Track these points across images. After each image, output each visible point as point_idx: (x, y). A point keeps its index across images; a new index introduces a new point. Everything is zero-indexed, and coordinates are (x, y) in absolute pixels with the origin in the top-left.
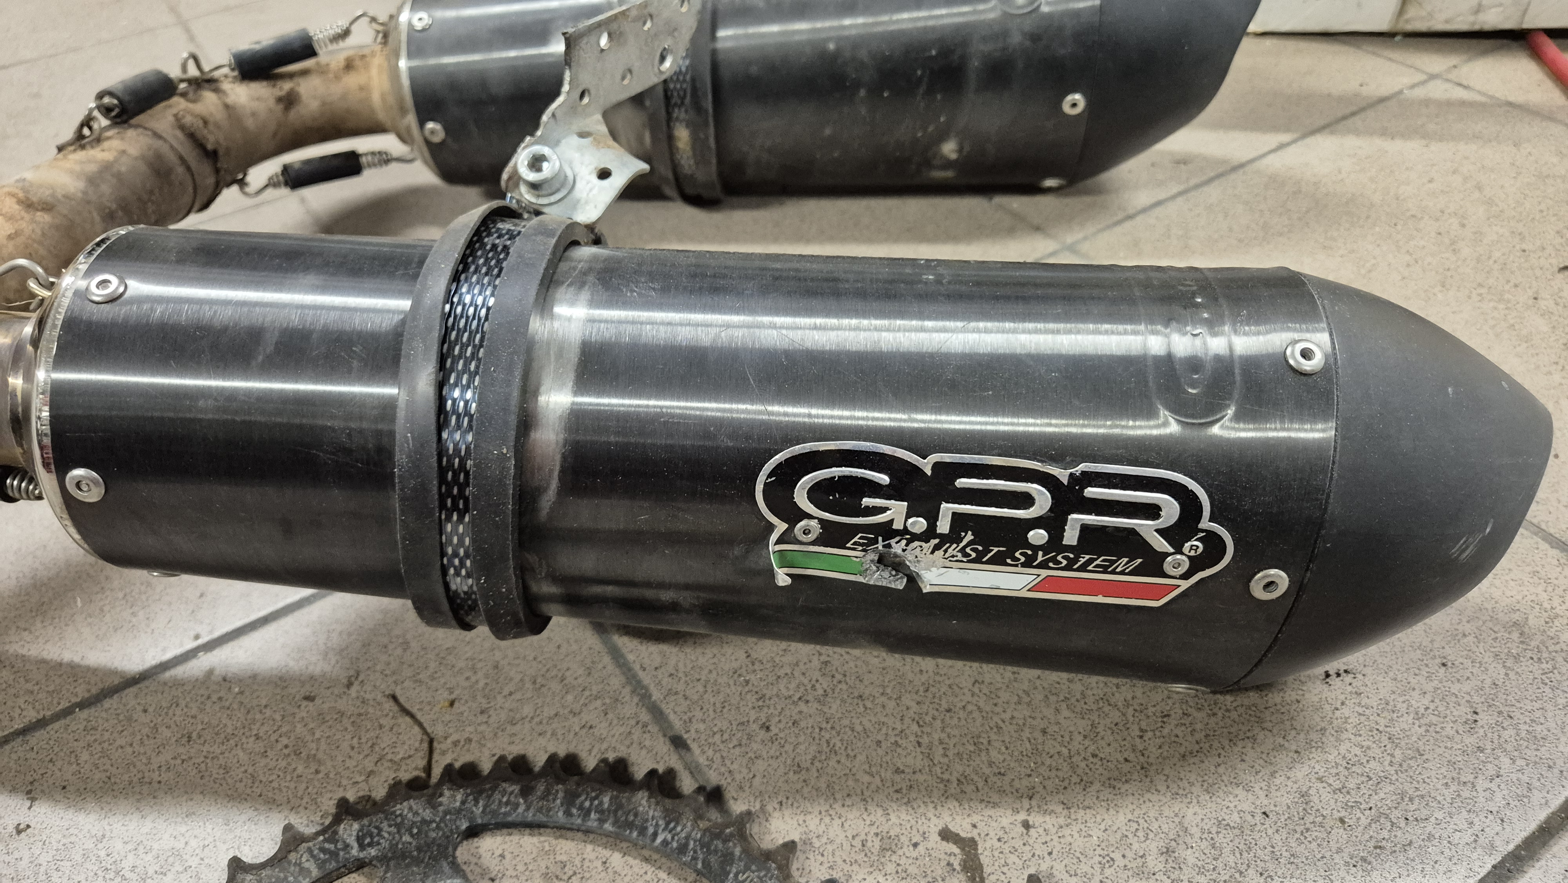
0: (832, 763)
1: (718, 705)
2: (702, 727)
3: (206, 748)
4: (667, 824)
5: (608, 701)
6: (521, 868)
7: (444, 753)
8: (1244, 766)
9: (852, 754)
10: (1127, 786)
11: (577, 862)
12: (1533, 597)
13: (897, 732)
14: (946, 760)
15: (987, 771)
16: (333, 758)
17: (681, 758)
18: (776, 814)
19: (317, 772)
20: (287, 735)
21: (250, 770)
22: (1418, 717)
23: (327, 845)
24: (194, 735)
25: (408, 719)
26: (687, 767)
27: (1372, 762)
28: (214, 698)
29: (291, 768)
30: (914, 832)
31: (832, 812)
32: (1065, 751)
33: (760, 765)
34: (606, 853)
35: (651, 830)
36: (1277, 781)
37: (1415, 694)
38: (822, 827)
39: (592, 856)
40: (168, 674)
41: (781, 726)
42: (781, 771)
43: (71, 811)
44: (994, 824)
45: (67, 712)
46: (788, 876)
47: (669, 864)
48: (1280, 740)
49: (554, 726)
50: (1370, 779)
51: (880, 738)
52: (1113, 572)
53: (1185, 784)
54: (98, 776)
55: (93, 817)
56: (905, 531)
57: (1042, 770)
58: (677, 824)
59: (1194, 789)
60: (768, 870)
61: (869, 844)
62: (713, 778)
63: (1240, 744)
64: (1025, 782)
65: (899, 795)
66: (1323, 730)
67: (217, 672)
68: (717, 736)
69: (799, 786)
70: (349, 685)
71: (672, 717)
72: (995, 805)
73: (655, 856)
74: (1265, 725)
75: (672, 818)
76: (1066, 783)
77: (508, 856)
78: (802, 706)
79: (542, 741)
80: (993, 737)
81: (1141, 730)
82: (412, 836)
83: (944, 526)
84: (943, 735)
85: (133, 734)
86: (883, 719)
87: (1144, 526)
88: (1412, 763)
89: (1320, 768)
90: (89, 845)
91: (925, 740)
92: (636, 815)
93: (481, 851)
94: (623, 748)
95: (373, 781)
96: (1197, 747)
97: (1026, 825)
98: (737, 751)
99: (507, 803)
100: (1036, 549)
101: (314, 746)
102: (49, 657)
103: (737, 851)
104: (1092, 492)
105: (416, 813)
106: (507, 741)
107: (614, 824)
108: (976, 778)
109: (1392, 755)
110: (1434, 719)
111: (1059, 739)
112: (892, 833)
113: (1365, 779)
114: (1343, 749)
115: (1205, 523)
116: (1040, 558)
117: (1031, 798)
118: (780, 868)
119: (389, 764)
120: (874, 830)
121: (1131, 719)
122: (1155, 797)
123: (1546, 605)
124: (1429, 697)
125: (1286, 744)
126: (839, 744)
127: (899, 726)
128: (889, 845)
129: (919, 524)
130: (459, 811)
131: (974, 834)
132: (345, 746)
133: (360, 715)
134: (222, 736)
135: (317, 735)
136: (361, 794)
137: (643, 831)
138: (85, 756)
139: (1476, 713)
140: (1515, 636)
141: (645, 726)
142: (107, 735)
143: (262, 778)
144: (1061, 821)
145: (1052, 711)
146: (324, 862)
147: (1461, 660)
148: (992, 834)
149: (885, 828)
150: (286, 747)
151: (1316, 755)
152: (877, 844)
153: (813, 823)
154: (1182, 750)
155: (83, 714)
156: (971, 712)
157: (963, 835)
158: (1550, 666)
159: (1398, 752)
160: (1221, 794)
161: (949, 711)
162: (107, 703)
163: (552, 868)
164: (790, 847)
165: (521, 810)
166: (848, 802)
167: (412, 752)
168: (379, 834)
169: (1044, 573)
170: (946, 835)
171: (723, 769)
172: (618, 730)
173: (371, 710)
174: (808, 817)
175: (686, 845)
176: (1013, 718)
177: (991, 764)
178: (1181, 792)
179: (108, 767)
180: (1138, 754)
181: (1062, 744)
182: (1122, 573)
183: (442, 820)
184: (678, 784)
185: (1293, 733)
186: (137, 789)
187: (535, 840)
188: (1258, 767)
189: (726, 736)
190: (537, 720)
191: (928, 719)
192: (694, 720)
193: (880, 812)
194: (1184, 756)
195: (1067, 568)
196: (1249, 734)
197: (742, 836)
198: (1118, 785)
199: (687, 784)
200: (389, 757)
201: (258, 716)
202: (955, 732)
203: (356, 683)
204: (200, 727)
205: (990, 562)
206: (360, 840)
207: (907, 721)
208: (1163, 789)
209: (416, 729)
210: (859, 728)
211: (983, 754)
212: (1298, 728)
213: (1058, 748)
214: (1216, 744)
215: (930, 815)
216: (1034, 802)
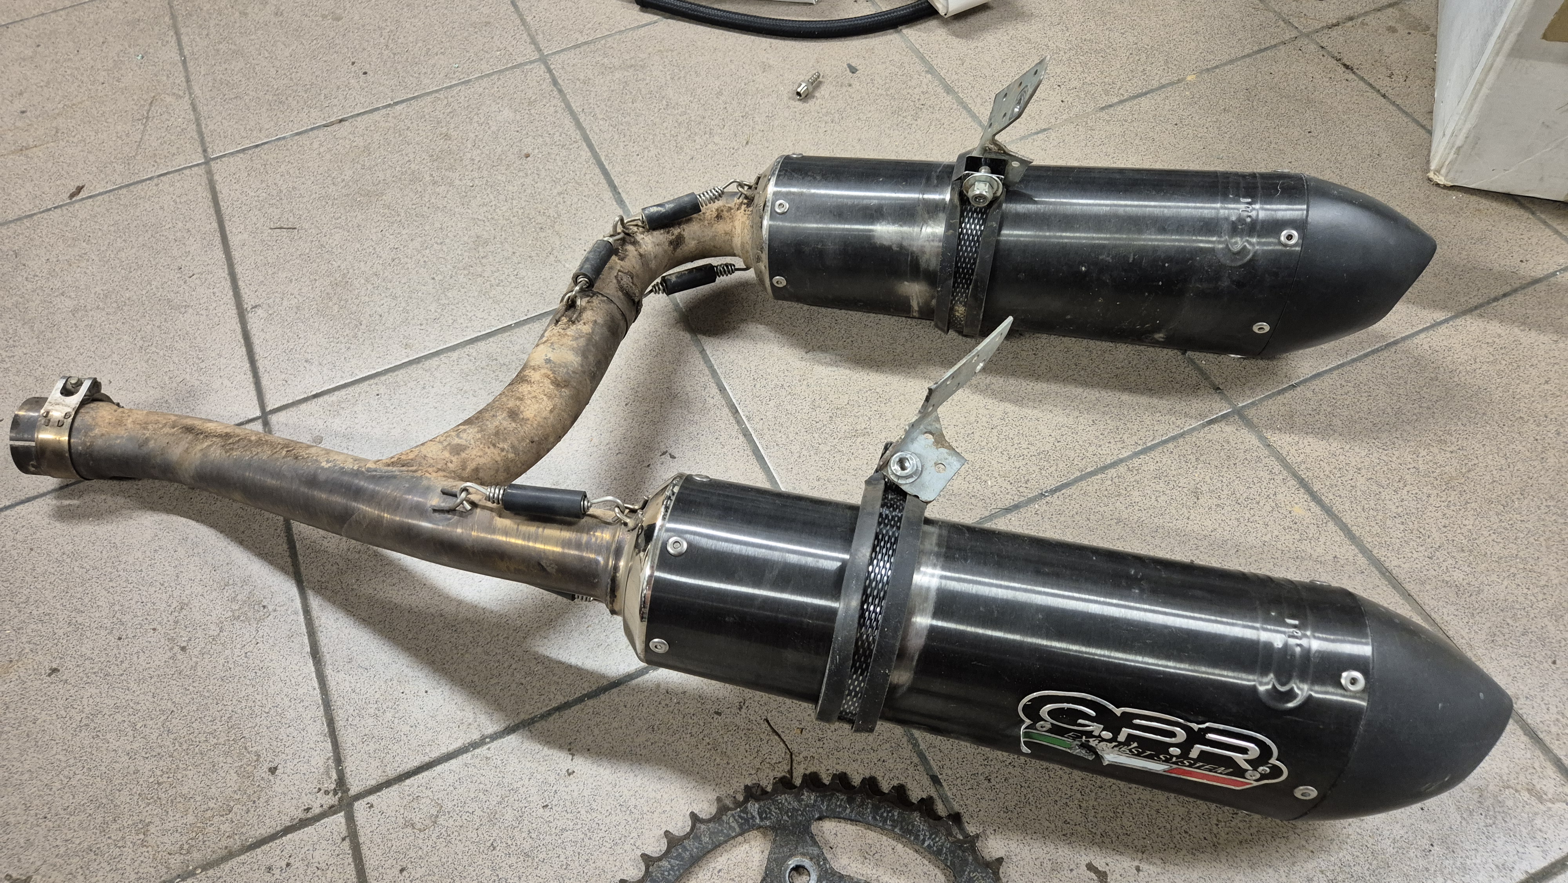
0: (1027, 810)
1: (960, 760)
2: (950, 772)
3: (663, 737)
4: (931, 835)
5: (893, 745)
6: (847, 843)
7: (799, 763)
8: (1278, 855)
9: (1039, 806)
10: (1202, 855)
11: (878, 845)
12: (1497, 771)
13: (1067, 796)
14: (1095, 820)
15: (1120, 831)
16: (736, 756)
17: (937, 791)
18: (992, 837)
19: (728, 763)
20: (708, 735)
21: (690, 756)
22: (1394, 841)
23: (742, 815)
24: (655, 727)
25: (776, 737)
26: (941, 797)
27: (1357, 866)
28: (663, 703)
29: (713, 758)
30: (1072, 862)
31: (1025, 842)
32: (1168, 826)
33: (984, 804)
34: (894, 843)
35: (922, 837)
36: (1295, 869)
37: (1398, 826)
38: (1018, 850)
39: (886, 843)
40: (634, 682)
41: (998, 780)
42: (996, 810)
43: (595, 765)
44: (1119, 865)
45: (580, 700)
46: (999, 879)
47: (929, 856)
48: (1304, 843)
49: (862, 757)
50: (1352, 876)
51: (1056, 798)
52: (1216, 772)
53: (1238, 860)
54: (606, 745)
55: (608, 771)
56: (1100, 736)
57: (1153, 836)
58: (937, 836)
59: (1242, 864)
60: (987, 873)
61: (1045, 865)
62: (957, 808)
63: (1278, 840)
64: (1141, 842)
65: (1065, 838)
66: (1333, 840)
67: (662, 687)
68: (959, 780)
69: (1006, 821)
70: (740, 708)
71: (932, 762)
72: (1122, 853)
73: (922, 850)
74: (1296, 831)
75: (934, 832)
76: (1165, 847)
77: (839, 835)
78: (1011, 769)
79: (855, 765)
80: (1126, 809)
81: (1218, 820)
82: (788, 816)
83: (1122, 738)
84: (1095, 803)
85: (621, 721)
86: (1060, 787)
87: (1237, 757)
88: (1381, 871)
89: (1323, 865)
90: (609, 788)
91: (1084, 805)
92: (913, 826)
93: (824, 829)
94: (903, 778)
95: (761, 775)
96: (1250, 837)
97: (1138, 869)
98: (970, 792)
99: (840, 806)
100: (1172, 756)
101: (724, 745)
102: (563, 660)
103: (970, 858)
104: (1211, 736)
105: (789, 803)
106: (835, 761)
107: (900, 829)
108: (1112, 835)
109: (1371, 864)
110: (1404, 845)
111: (1166, 817)
112: (1059, 861)
113: (1349, 876)
114: (1341, 855)
115: (1273, 761)
116: (1174, 759)
117: (1143, 853)
118: (994, 873)
119: (768, 765)
120: (1048, 857)
121: (1213, 811)
122: (1218, 865)
123: (1505, 778)
124: (1405, 829)
125: (1307, 846)
126: (1032, 798)
127: (1069, 793)
128: (1056, 868)
129: (1107, 735)
130: (814, 806)
131: (1107, 869)
132: (742, 749)
133: (749, 729)
134: (671, 731)
135: (726, 739)
136: (754, 782)
137: (917, 837)
138: (596, 732)
139: (1432, 845)
140: (1476, 796)
141: (916, 766)
142: (606, 719)
143: (697, 762)
144: (1159, 870)
145: (1165, 798)
146: (742, 824)
147: (1434, 807)
148: (1117, 871)
149: (1054, 857)
150: (709, 744)
151: (1324, 856)
152: (1049, 866)
153: (1014, 846)
154: (1241, 837)
155: (590, 703)
156: (1114, 791)
157: (1100, 869)
158: (1491, 822)
159: (1375, 862)
160: (1259, 870)
161: (1101, 787)
162: (603, 697)
163: (864, 847)
164: (1000, 861)
165: (848, 811)
166: (1035, 837)
167: (781, 760)
168: (770, 813)
169: (1174, 766)
170: (1090, 867)
171: (962, 803)
172: (900, 766)
173: (754, 727)
174: (1011, 842)
175: (942, 849)
176: (1140, 799)
177: (1122, 827)
178: (1235, 865)
179: (610, 740)
180: (1213, 836)
181: (1167, 822)
182: (1221, 773)
183: (804, 810)
184: (935, 807)
185: (1313, 839)
186: (629, 757)
187: (854, 827)
188: (1286, 858)
189: (964, 781)
190: (852, 750)
191: (1087, 790)
192: (945, 767)
193: (1053, 846)
194: (1241, 842)
195: (1190, 766)
196: (1285, 835)
197: (973, 850)
198: (1197, 854)
199: (941, 809)
200: (768, 760)
201: (690, 721)
202: (1103, 802)
203: (744, 707)
204: (658, 723)
205: (1144, 757)
206: (760, 814)
207: (1074, 789)
208: (1224, 861)
209: (782, 744)
210: (1044, 790)
211: (1119, 820)
212: (1317, 836)
213: (1165, 824)
214: (1263, 838)
215: (1082, 853)
216: (1144, 856)
